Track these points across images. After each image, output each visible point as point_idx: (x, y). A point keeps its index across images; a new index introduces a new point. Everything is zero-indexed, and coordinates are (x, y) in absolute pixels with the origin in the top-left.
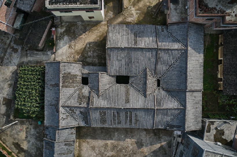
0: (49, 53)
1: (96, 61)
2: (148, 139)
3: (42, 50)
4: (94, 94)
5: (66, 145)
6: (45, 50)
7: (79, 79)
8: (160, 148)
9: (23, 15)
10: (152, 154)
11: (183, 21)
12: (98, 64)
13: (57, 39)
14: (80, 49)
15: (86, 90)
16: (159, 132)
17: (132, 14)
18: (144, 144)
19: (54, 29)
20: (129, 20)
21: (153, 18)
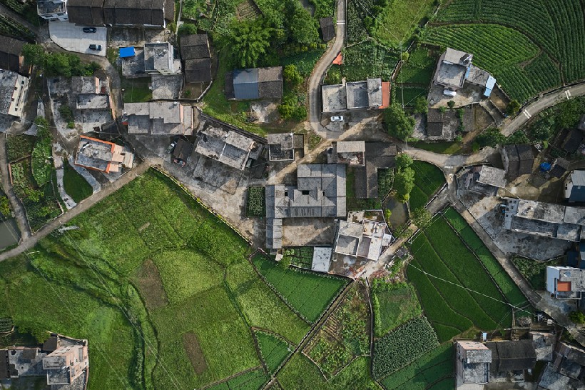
0: (265, 180)
2: (319, 225)
3: (261, 178)
4: (291, 201)
5: (278, 227)
7: (283, 193)
8: (327, 229)
9: (252, 160)
10: (323, 233)
11: (334, 163)
12: (292, 185)
13: (269, 172)
14: (282, 177)
17: (309, 158)
18: (319, 228)
19: (268, 167)
21: (320, 160)
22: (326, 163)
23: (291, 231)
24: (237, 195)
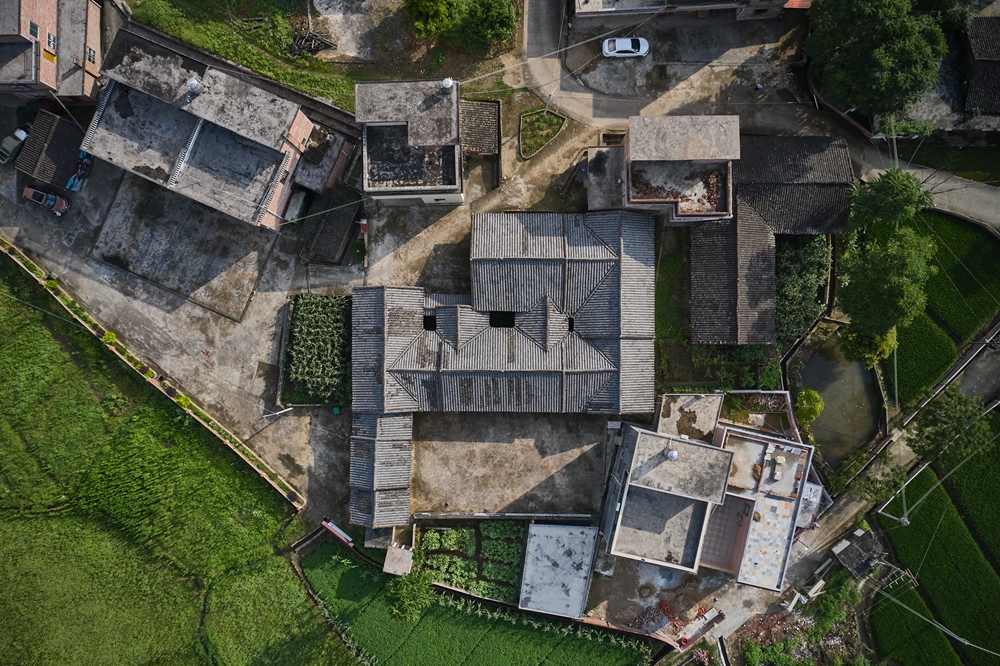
0: (354, 269)
1: (450, 284)
2: (555, 440)
3: (339, 264)
4: (448, 348)
5: (394, 446)
6: (343, 262)
7: (419, 318)
8: (579, 457)
9: (304, 194)
10: (564, 470)
11: (613, 208)
12: (453, 291)
13: (370, 242)
14: (418, 261)
15: (432, 340)
16: (578, 425)
17: (519, 191)
18: (548, 450)
19: (364, 222)
20: (514, 202)
21: (561, 197)
22: (583, 208)
23: (445, 461)
24: (251, 321)
